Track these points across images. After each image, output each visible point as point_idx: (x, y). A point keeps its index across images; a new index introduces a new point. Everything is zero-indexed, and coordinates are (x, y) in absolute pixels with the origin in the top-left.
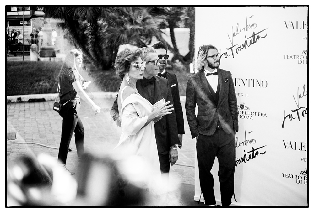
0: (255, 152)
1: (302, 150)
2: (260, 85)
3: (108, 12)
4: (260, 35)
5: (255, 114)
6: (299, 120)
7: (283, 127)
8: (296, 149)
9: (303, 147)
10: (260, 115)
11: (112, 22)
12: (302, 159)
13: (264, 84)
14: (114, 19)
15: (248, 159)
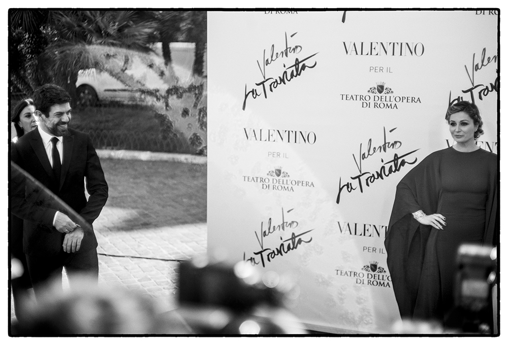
0: (297, 239)
1: (364, 235)
2: (305, 140)
3: (60, 17)
4: (307, 63)
5: (297, 183)
6: (362, 192)
7: (338, 202)
8: (357, 234)
9: (366, 231)
10: (305, 184)
11: (67, 33)
12: (365, 248)
13: (312, 138)
14: (70, 27)
15: (286, 250)
